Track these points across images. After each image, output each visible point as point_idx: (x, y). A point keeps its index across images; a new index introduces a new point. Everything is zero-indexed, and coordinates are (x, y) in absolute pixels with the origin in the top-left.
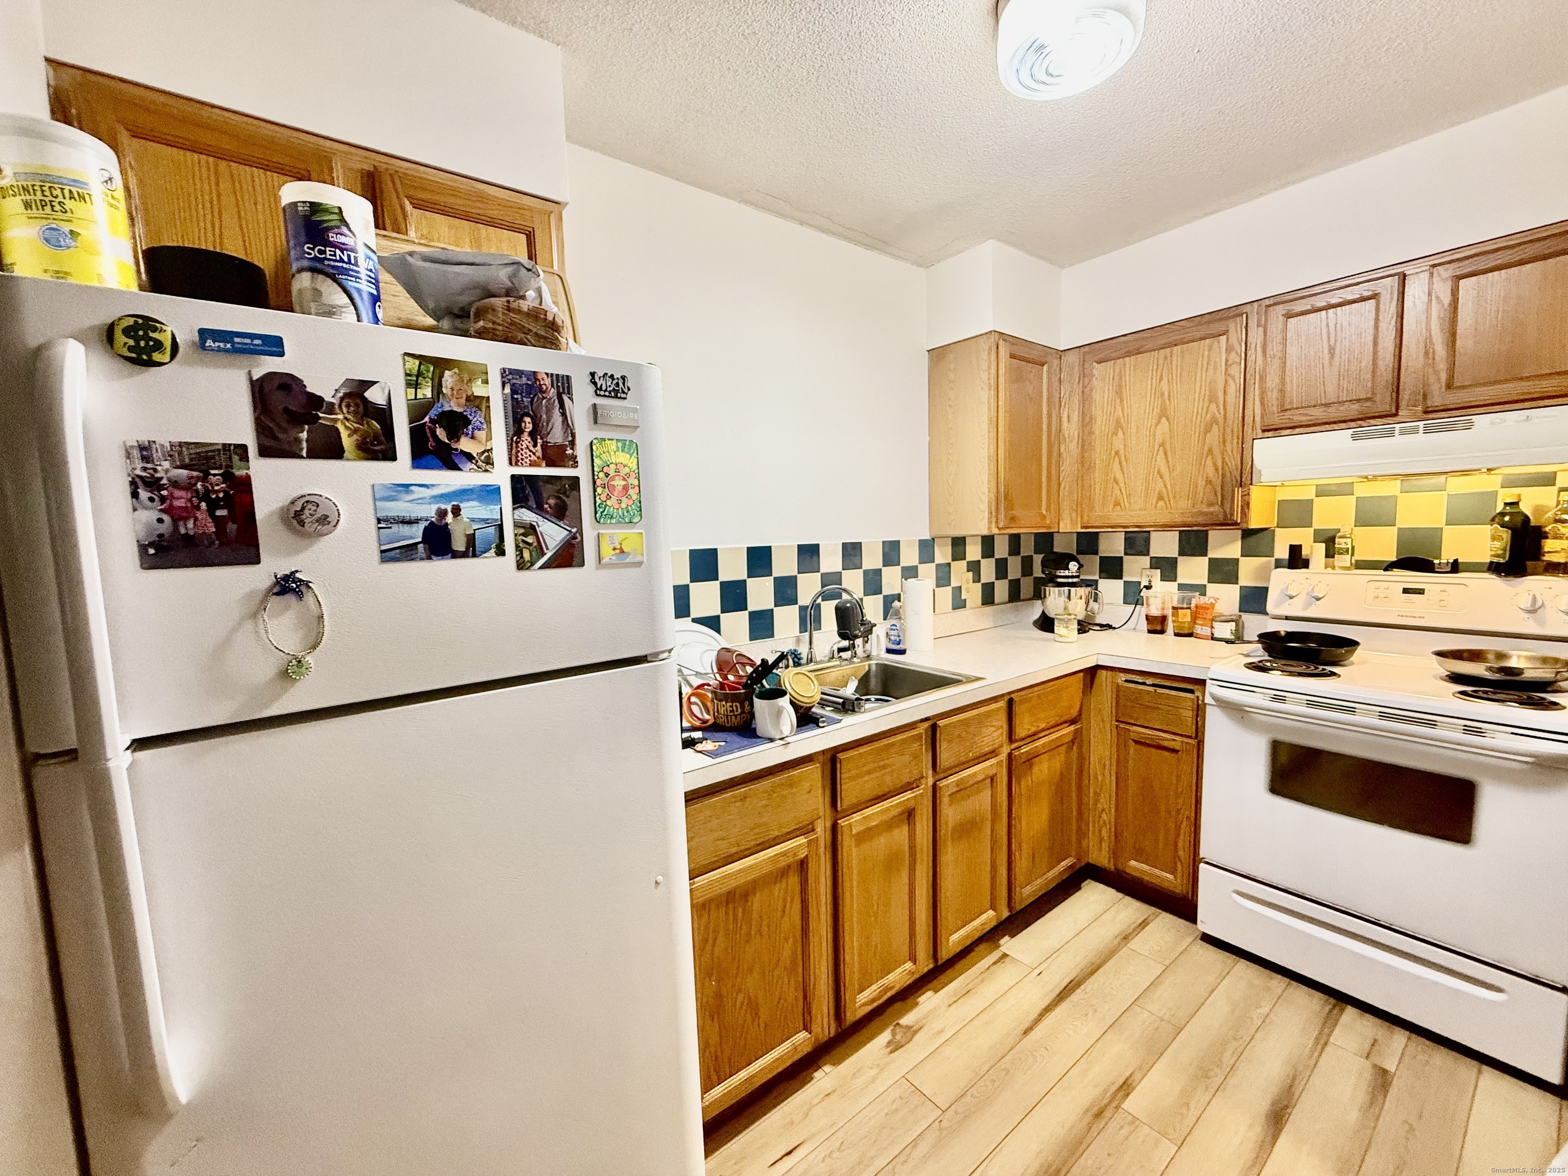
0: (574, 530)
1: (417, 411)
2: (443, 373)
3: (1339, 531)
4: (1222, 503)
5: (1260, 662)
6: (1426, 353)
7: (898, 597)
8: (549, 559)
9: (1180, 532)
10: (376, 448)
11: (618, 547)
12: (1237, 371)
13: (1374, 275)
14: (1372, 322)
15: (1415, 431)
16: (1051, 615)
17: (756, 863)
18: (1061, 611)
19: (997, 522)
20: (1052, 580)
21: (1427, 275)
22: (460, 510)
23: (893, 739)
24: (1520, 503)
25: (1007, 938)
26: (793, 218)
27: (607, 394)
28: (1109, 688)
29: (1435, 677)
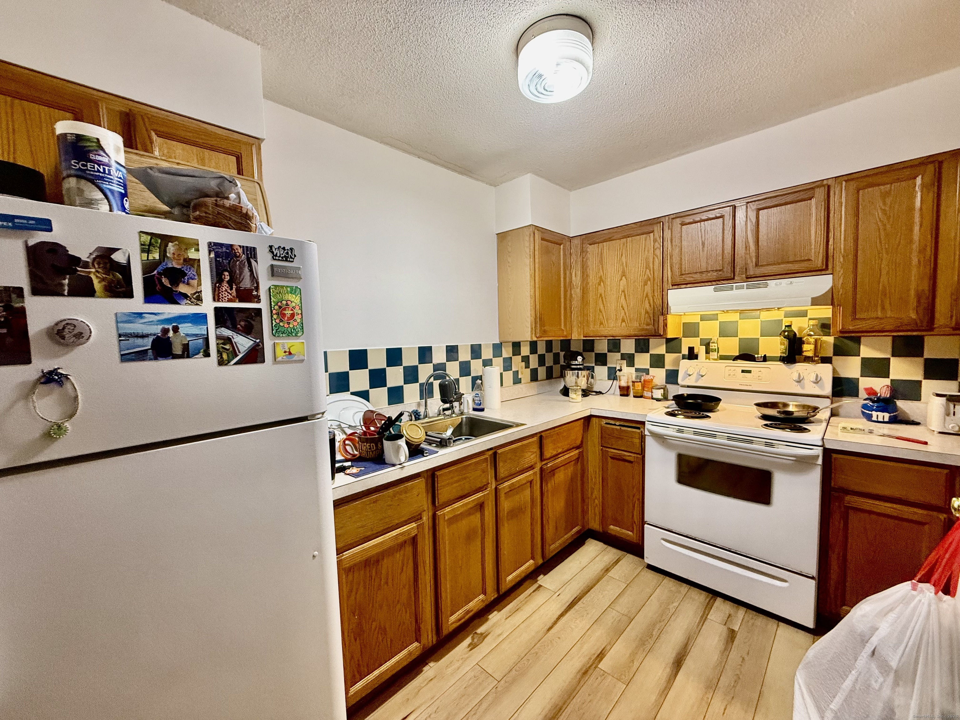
0: (258, 341)
1: (148, 268)
2: (168, 244)
3: (711, 339)
4: (654, 324)
5: (673, 411)
6: (746, 247)
7: (480, 378)
8: (241, 358)
9: (636, 339)
10: (120, 290)
11: (288, 351)
12: (659, 252)
13: (720, 206)
14: (721, 230)
15: (742, 287)
16: (568, 386)
17: (384, 541)
18: (574, 384)
19: (535, 334)
20: (568, 367)
21: (745, 206)
22: (179, 329)
23: (469, 462)
24: (792, 326)
25: (542, 576)
26: (415, 155)
27: (280, 258)
28: (597, 428)
29: (755, 417)
